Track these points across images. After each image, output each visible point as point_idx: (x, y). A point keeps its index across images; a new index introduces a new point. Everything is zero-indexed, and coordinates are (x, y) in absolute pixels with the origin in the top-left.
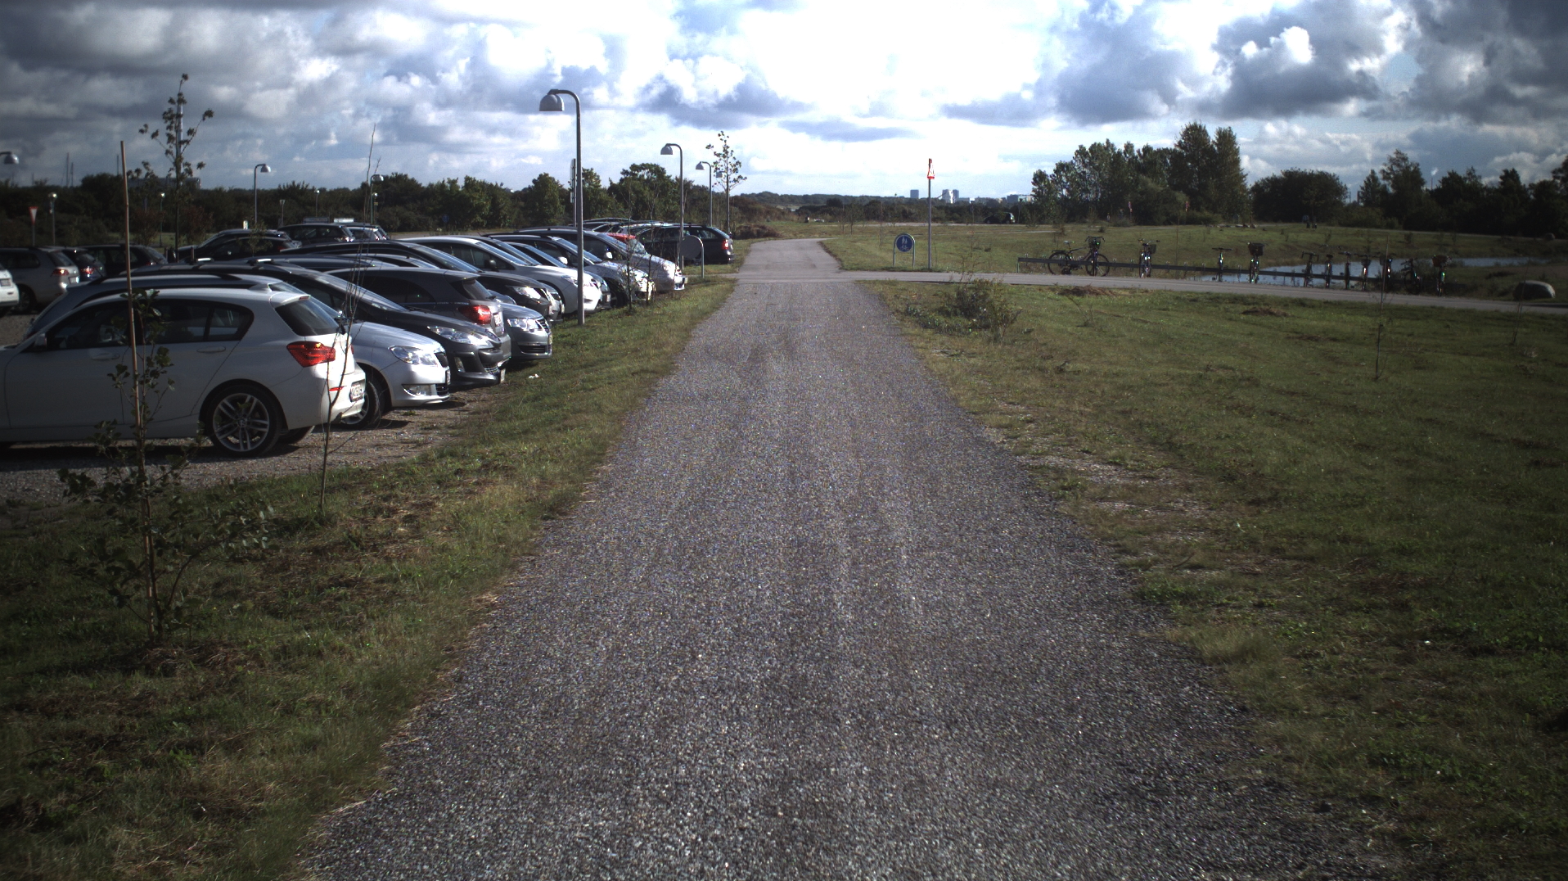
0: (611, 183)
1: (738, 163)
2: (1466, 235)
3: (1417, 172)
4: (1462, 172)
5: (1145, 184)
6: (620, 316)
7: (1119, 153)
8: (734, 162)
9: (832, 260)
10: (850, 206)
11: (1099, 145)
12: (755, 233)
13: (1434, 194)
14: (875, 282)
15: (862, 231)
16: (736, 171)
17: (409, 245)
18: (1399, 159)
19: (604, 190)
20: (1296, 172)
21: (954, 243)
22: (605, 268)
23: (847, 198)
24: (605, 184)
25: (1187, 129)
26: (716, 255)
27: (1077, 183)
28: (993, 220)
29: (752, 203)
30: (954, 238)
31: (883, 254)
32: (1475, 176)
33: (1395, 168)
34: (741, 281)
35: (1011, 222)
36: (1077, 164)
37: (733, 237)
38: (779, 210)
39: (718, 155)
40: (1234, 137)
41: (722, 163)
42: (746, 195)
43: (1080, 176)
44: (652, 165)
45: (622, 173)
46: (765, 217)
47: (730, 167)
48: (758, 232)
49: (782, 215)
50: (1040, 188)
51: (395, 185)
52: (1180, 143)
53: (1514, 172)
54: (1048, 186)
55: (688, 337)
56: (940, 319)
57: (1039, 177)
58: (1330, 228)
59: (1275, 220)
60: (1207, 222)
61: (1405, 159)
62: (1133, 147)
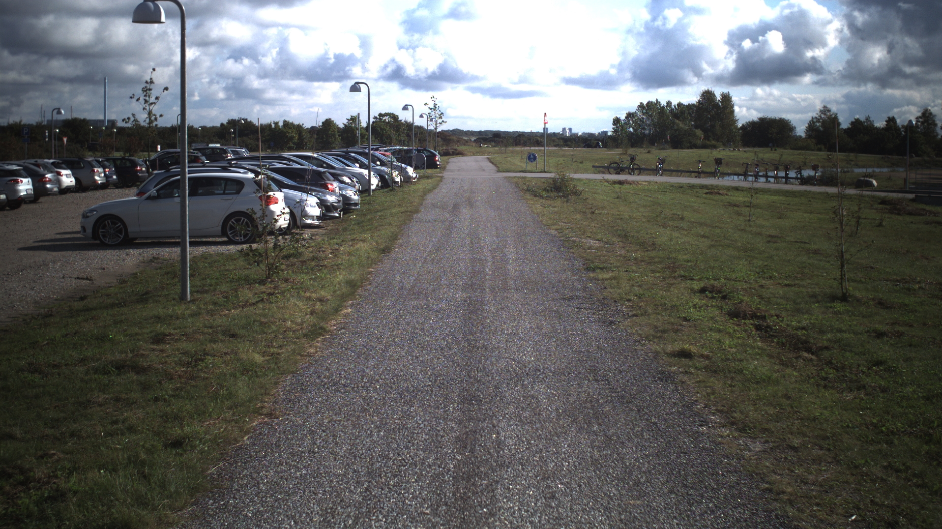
0: (368, 124)
1: (442, 113)
2: (863, 155)
3: (836, 118)
4: (863, 119)
5: (678, 125)
6: (388, 192)
7: (663, 107)
8: (440, 113)
9: (494, 167)
10: (505, 138)
11: (652, 102)
12: (451, 153)
13: (846, 131)
14: (515, 177)
15: (512, 152)
16: (441, 118)
17: (287, 157)
18: (825, 110)
19: (363, 128)
20: (766, 118)
21: (563, 159)
22: (377, 169)
23: (505, 132)
24: (364, 124)
25: (704, 93)
26: (432, 164)
27: (640, 125)
28: (589, 146)
29: (449, 136)
30: (563, 156)
31: (522, 164)
32: (870, 121)
33: (823, 116)
34: (445, 177)
35: (599, 146)
36: (639, 113)
37: (440, 154)
38: (465, 140)
39: (431, 109)
40: (731, 97)
41: (433, 113)
42: (445, 131)
43: (641, 120)
44: (391, 114)
45: (374, 118)
46: (457, 144)
47: (437, 115)
48: (453, 152)
49: (466, 143)
50: (617, 127)
52: (699, 100)
53: (893, 118)
54: (622, 126)
55: (423, 200)
56: (544, 193)
57: (616, 121)
59: (754, 146)
60: (712, 147)
61: (829, 111)
62: (671, 103)
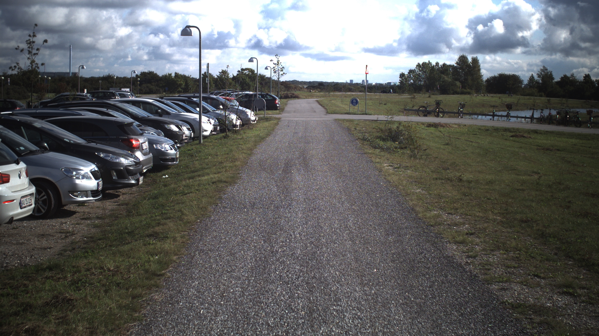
0: (233, 76)
1: (284, 68)
2: (571, 100)
3: (551, 75)
4: (569, 75)
5: (444, 78)
7: (433, 66)
8: (281, 67)
9: (322, 109)
10: (327, 86)
11: (426, 63)
12: (290, 96)
13: (557, 83)
14: (344, 120)
15: (333, 96)
16: (282, 70)
18: (544, 69)
19: (230, 78)
20: (503, 75)
21: (371, 101)
22: (218, 113)
23: (325, 83)
24: (231, 76)
25: (460, 57)
26: (272, 106)
27: (417, 78)
28: (384, 92)
29: (289, 84)
31: (344, 106)
32: (574, 76)
33: (543, 73)
34: (282, 119)
35: (391, 93)
36: (417, 70)
37: (281, 98)
38: (300, 87)
39: (275, 64)
40: (478, 60)
41: (276, 67)
42: (286, 81)
43: (418, 75)
44: (250, 69)
45: (238, 72)
46: (294, 90)
47: (280, 69)
48: (291, 96)
49: (301, 89)
50: (402, 79)
51: (149, 76)
52: (457, 62)
53: (589, 75)
54: (406, 79)
55: (251, 154)
56: (381, 143)
57: (402, 75)
58: (517, 96)
59: (495, 93)
60: (469, 93)
61: (547, 70)
62: (439, 64)
